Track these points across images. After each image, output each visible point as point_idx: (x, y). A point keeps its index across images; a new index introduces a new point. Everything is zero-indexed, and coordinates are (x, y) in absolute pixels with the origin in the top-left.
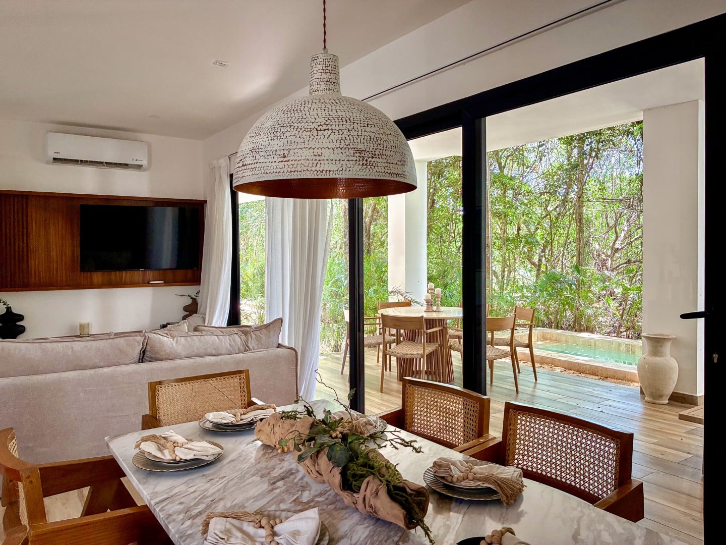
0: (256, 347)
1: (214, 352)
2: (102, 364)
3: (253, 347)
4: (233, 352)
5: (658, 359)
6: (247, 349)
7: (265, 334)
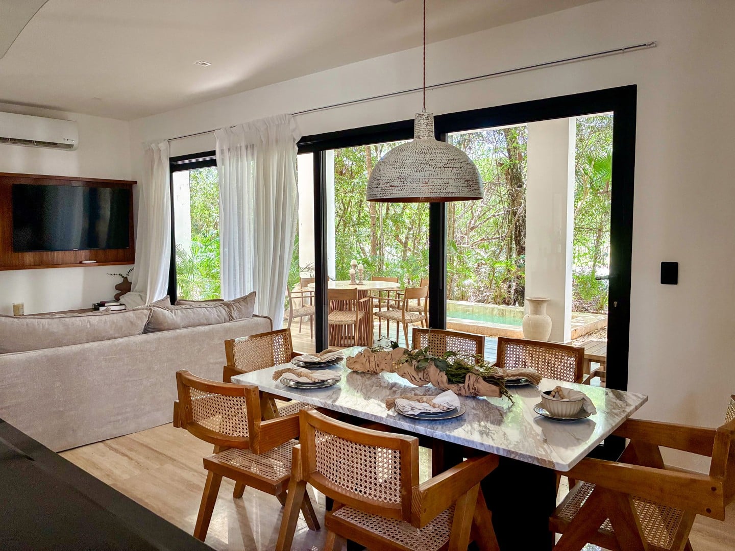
0: (238, 317)
1: (206, 322)
2: (116, 335)
3: (236, 317)
4: (221, 321)
5: (538, 317)
6: (231, 319)
7: (244, 305)
